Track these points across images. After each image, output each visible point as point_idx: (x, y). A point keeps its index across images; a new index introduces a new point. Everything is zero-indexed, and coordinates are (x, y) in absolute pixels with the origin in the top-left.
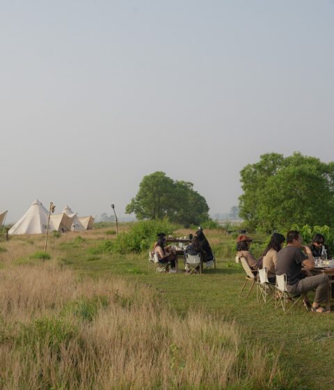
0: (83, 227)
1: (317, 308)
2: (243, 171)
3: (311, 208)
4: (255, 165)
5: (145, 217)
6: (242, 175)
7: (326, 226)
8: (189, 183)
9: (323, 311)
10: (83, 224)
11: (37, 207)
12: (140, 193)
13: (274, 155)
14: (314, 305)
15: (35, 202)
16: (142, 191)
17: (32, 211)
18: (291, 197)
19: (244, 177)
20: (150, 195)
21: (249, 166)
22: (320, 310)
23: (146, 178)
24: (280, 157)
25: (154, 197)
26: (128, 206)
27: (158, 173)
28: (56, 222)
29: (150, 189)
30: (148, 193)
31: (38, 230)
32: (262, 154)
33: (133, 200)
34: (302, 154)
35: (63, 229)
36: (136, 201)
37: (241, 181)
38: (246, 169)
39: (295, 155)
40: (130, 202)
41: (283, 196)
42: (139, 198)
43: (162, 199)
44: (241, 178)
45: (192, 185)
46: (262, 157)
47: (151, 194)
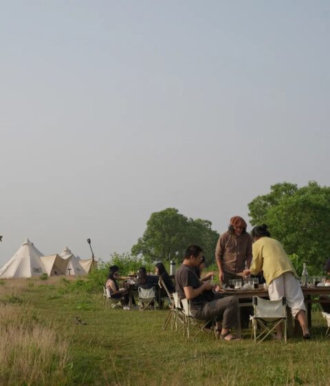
0: (84, 271)
1: (225, 335)
2: (252, 203)
3: (317, 243)
4: (264, 197)
5: (154, 260)
6: (250, 208)
7: (294, 255)
8: (206, 221)
9: (232, 339)
10: (84, 268)
11: (27, 247)
12: (147, 232)
13: (286, 185)
14: (223, 332)
15: (26, 242)
16: (149, 229)
17: (22, 252)
18: (294, 230)
19: (253, 211)
20: (158, 234)
21: (259, 198)
22: (228, 338)
23: (155, 216)
24: (294, 187)
25: (164, 236)
26: (134, 247)
27: (169, 209)
28: (48, 265)
29: (159, 228)
30: (156, 233)
31: (27, 273)
32: (273, 185)
33: (140, 240)
34: (318, 184)
35: (56, 273)
36: (143, 242)
37: (249, 215)
38: (255, 201)
39: (310, 184)
40: (136, 243)
41: (285, 229)
42: (147, 237)
43: (173, 238)
44: (249, 212)
45: (210, 223)
46: (272, 187)
47: (160, 233)
